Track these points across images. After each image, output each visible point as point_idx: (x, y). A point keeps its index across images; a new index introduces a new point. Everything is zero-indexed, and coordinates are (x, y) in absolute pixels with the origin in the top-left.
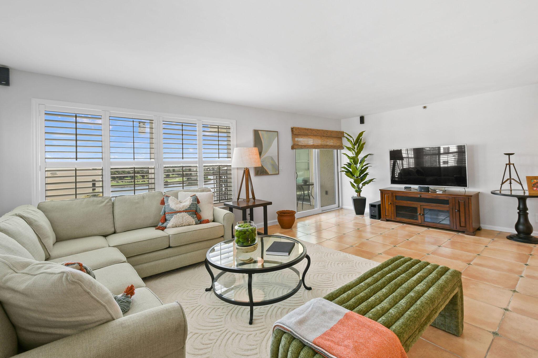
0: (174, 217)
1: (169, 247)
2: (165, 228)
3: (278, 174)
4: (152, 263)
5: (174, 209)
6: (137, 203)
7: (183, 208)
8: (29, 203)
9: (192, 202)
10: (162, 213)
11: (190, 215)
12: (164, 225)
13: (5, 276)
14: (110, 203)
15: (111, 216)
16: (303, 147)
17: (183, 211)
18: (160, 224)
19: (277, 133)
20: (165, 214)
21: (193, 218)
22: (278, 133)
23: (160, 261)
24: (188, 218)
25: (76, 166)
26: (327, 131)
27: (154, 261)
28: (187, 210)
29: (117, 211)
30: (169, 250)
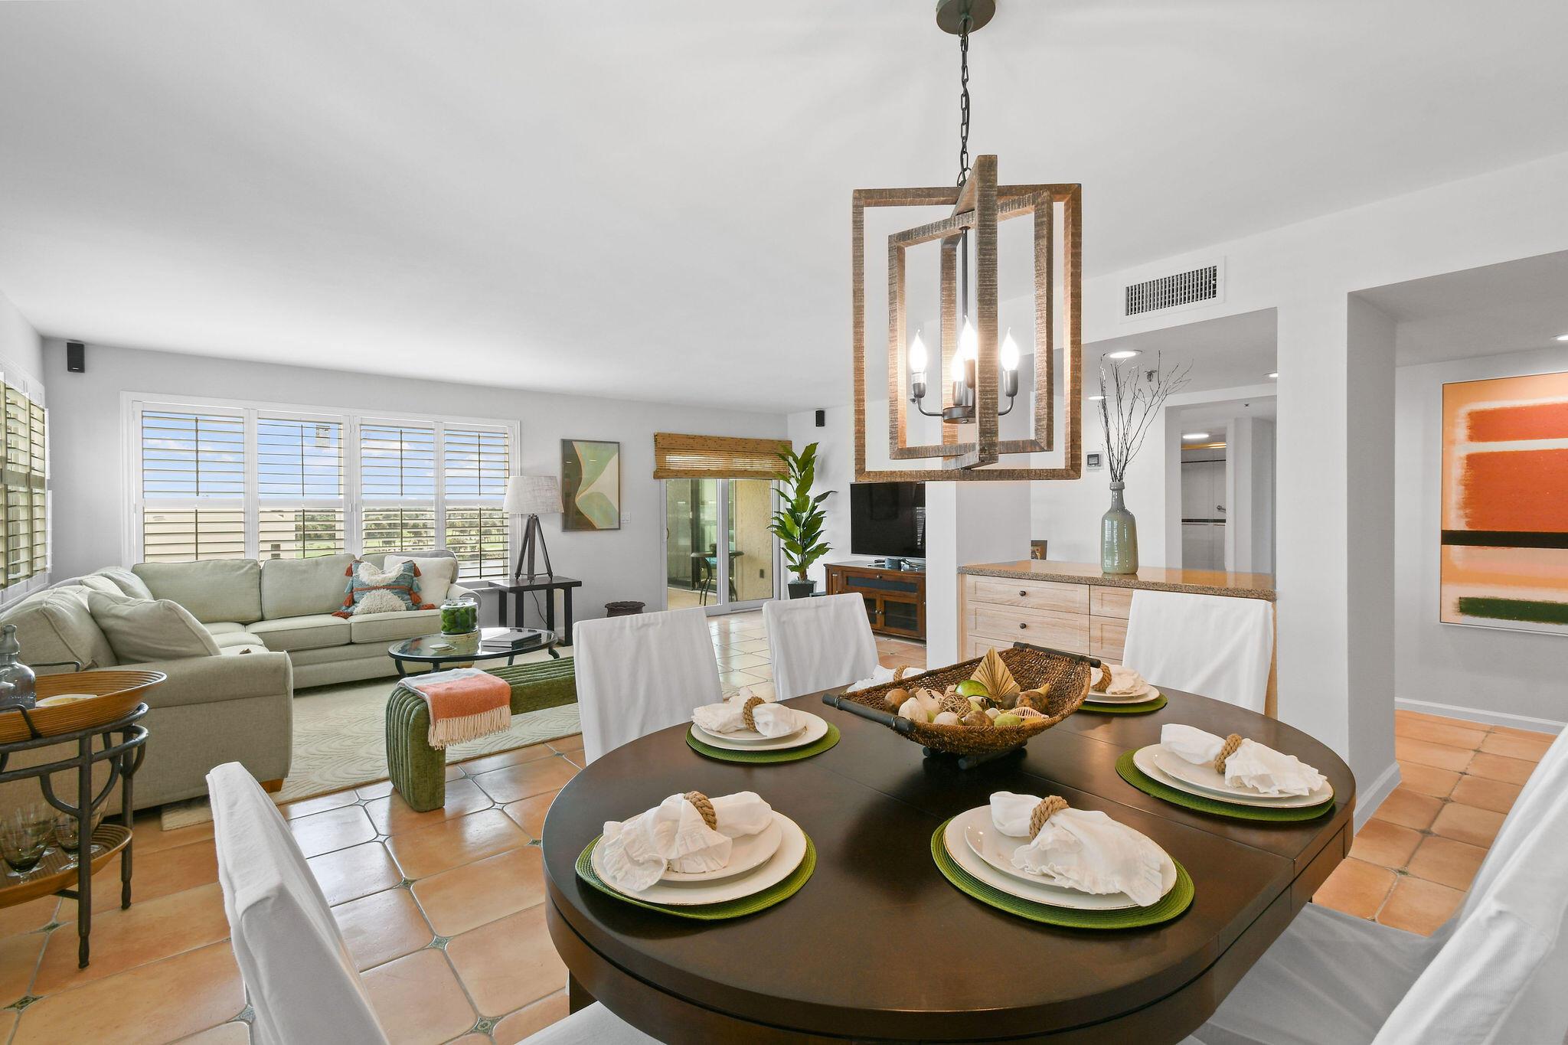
0: (365, 596)
1: (351, 643)
2: (351, 614)
3: (619, 529)
4: (320, 666)
5: (367, 583)
6: (305, 572)
7: (383, 581)
8: (119, 563)
9: (401, 572)
10: (347, 589)
11: (395, 593)
12: (349, 610)
13: (108, 606)
14: (255, 570)
15: (256, 591)
16: (683, 474)
17: (384, 587)
18: (344, 608)
19: (616, 445)
20: (352, 592)
21: (403, 599)
22: (619, 446)
23: (334, 665)
24: (390, 598)
25: (196, 506)
26: (746, 441)
27: (323, 663)
28: (390, 585)
29: (267, 583)
30: (351, 647)
